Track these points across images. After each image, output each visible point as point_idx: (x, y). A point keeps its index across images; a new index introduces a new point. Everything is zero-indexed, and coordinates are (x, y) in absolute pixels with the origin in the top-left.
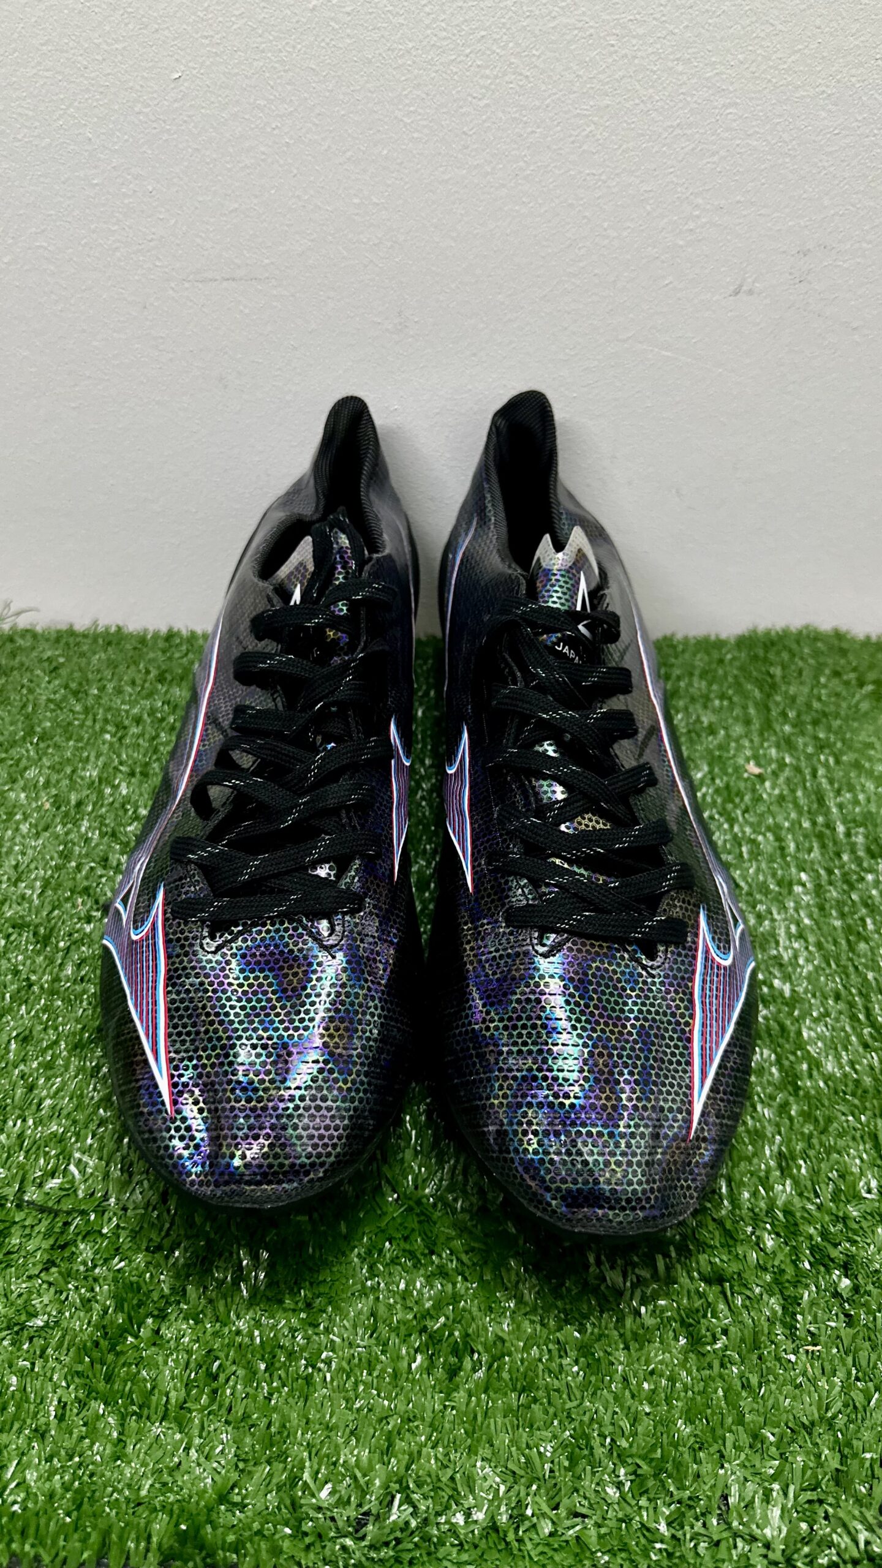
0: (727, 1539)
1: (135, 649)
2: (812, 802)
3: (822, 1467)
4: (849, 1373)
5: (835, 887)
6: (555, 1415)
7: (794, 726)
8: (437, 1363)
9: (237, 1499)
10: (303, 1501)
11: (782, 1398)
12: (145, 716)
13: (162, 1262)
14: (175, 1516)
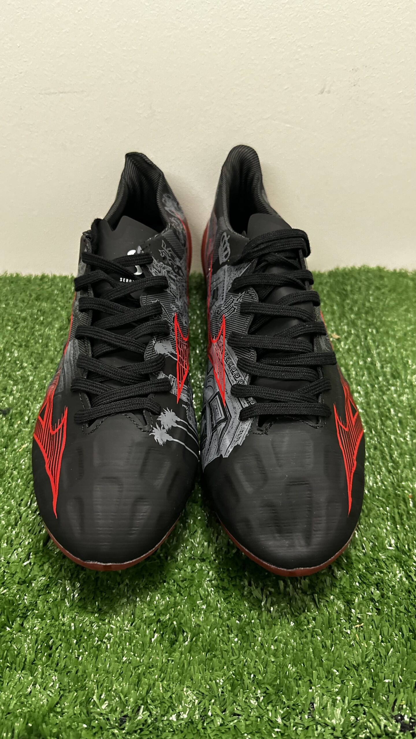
0: (312, 726)
1: (25, 284)
2: (364, 352)
3: (363, 687)
4: (378, 639)
5: (376, 394)
6: (225, 663)
7: (356, 314)
8: (165, 638)
9: (59, 710)
10: (92, 711)
11: (342, 652)
12: (29, 317)
13: (26, 590)
14: (26, 719)
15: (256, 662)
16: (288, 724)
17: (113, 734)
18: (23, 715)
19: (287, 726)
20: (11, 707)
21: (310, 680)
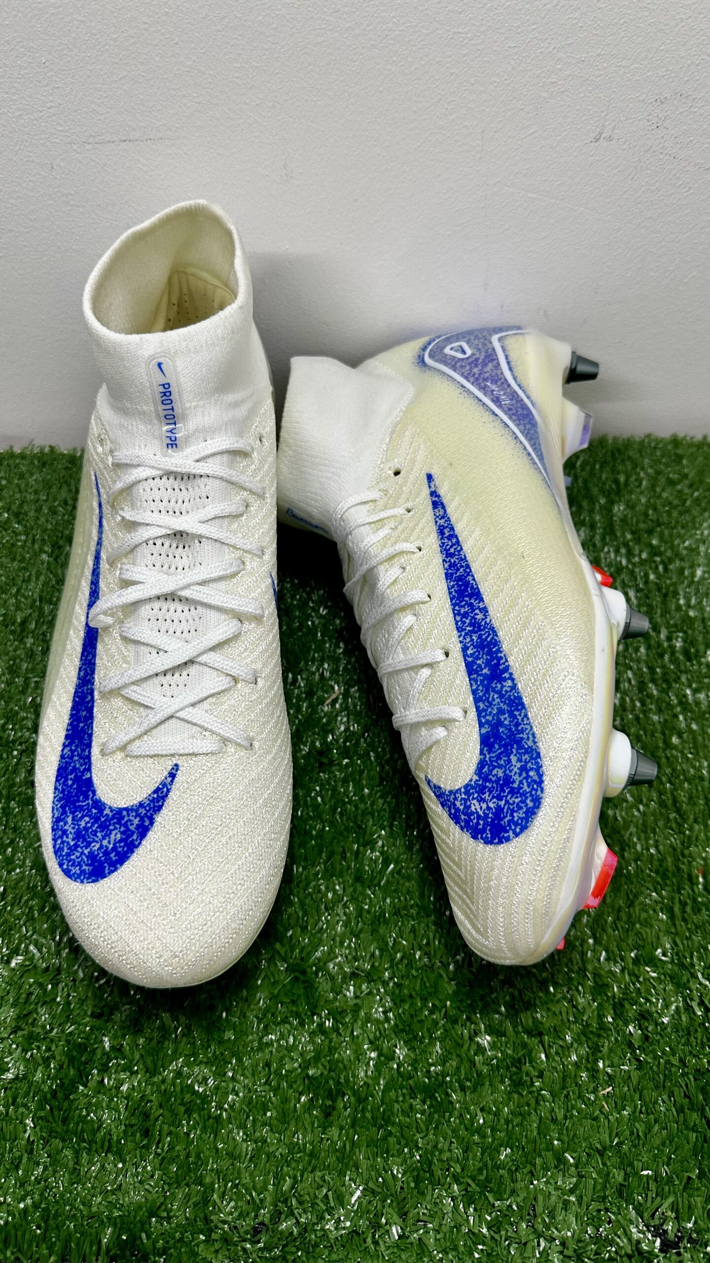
0: (533, 1240)
3: (610, 1182)
4: (635, 1107)
8: (316, 1104)
9: (165, 1214)
10: (212, 1218)
14: (117, 1229)
15: (451, 1142)
16: (497, 1237)
17: (244, 1250)
18: (113, 1220)
19: (496, 1240)
20: (94, 1209)
21: (531, 1172)
